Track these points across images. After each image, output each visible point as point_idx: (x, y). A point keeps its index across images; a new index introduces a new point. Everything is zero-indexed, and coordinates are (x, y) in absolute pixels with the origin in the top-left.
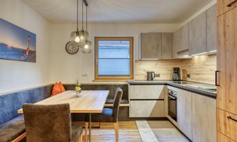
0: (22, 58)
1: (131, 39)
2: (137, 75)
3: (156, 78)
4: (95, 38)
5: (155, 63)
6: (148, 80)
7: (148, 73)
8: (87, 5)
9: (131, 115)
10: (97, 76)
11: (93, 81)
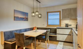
0: (23, 20)
1: (60, 12)
2: (62, 25)
3: (69, 26)
4: (47, 12)
5: (69, 20)
6: (66, 27)
7: (66, 24)
8: (40, 3)
9: (57, 40)
10: (48, 25)
11: (46, 27)
